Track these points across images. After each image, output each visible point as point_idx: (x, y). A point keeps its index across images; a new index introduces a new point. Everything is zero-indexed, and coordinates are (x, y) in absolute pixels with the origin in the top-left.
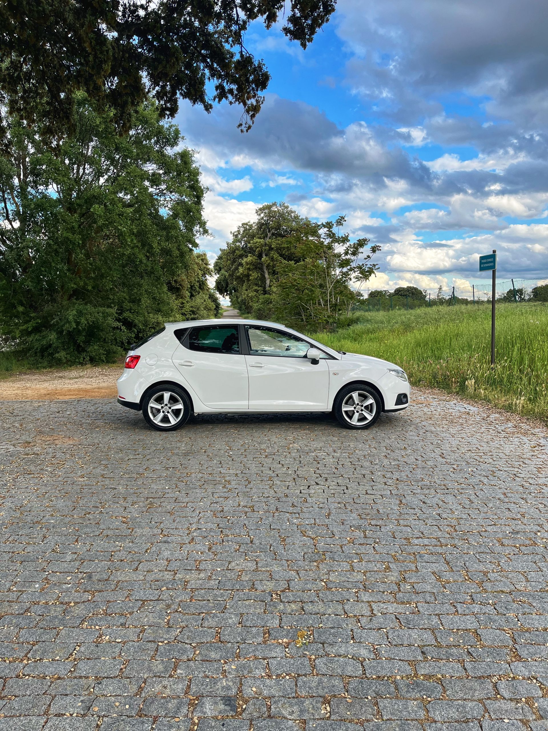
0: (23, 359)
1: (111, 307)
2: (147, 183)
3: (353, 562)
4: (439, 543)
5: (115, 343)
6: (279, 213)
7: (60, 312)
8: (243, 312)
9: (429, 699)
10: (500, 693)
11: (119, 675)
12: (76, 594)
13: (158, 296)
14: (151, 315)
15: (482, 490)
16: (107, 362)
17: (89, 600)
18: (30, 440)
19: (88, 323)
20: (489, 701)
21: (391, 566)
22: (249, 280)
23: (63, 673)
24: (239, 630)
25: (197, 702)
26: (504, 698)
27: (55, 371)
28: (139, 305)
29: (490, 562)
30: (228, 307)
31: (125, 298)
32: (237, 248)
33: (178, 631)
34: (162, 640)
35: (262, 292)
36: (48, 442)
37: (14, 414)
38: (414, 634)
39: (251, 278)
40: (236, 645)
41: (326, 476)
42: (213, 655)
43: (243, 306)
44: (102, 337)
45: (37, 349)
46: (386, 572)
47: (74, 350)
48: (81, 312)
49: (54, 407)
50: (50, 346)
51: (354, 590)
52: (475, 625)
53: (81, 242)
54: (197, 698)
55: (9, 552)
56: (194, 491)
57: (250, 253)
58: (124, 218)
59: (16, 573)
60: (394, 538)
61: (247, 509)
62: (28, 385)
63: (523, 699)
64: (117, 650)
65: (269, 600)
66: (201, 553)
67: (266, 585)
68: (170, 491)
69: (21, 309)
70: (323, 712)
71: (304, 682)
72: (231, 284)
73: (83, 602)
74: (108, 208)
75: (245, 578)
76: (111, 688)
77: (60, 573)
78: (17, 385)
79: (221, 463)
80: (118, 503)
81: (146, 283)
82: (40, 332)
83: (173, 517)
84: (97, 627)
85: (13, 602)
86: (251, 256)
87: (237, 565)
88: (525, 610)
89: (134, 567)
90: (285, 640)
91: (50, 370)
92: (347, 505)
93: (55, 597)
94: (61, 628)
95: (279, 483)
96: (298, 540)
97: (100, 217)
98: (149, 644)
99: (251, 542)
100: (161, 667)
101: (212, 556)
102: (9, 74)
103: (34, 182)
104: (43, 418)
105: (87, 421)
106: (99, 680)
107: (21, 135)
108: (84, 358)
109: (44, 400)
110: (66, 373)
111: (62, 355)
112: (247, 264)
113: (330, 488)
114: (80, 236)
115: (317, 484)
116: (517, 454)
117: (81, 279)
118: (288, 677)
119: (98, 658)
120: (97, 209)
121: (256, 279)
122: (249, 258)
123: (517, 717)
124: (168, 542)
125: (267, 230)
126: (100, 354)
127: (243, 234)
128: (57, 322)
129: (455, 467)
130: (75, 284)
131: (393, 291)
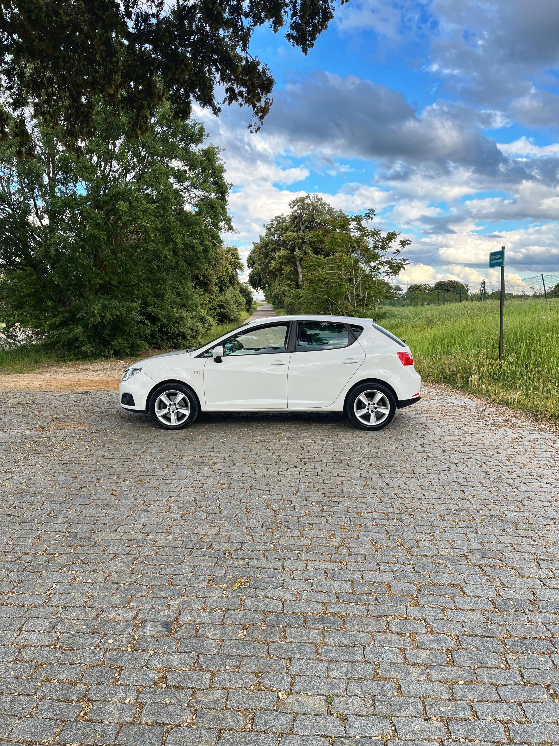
0: (51, 352)
1: (135, 302)
2: (172, 180)
3: (304, 530)
4: (386, 517)
5: (139, 337)
6: (313, 206)
7: (86, 306)
8: (276, 306)
9: (329, 629)
10: (390, 628)
11: (83, 606)
12: (61, 548)
13: (182, 291)
14: (175, 310)
15: (446, 475)
16: (131, 355)
17: (71, 553)
18: (46, 425)
19: (113, 317)
20: (378, 634)
21: (336, 533)
22: (281, 274)
23: (38, 602)
24: (190, 577)
25: (140, 625)
26: (392, 632)
27: (81, 363)
28: (163, 300)
29: (426, 533)
30: (262, 301)
31: (149, 294)
32: (270, 242)
33: (139, 576)
34: (124, 582)
35: (294, 286)
36: (61, 428)
37: (36, 402)
38: (335, 584)
39: (283, 272)
40: (183, 588)
41: (306, 460)
42: (163, 594)
43: (276, 300)
44: (126, 331)
45: (64, 342)
46: (330, 538)
47: (99, 343)
48: (106, 306)
49: (73, 397)
50: (76, 339)
51: (297, 552)
52: (391, 579)
53: (106, 239)
54: (141, 623)
55: (11, 515)
56: (182, 470)
57: (283, 246)
58: (148, 214)
59: (15, 531)
60: (348, 512)
61: (224, 486)
62: (53, 376)
63: (408, 634)
64: (86, 588)
65: (221, 556)
66: (174, 520)
67: (223, 546)
68: (160, 470)
69: (49, 303)
70: (240, 635)
71: (231, 615)
72: (264, 278)
73: (66, 554)
74: (133, 204)
75: (206, 540)
76: (75, 614)
77: (51, 532)
78: (44, 376)
79: (213, 448)
80: (112, 479)
81: (169, 278)
82: (68, 325)
83: (157, 491)
84: (73, 572)
85: (8, 552)
86: (283, 250)
87: (203, 530)
88: (439, 569)
89: (114, 529)
90: (224, 586)
91: (76, 362)
92: (316, 485)
93: (43, 549)
94: (44, 572)
95: (260, 465)
96: (262, 511)
97: (125, 213)
98: (113, 585)
99: (220, 512)
100: (118, 601)
101: (183, 522)
102: (32, 80)
103: (65, 179)
104: (60, 407)
105: (100, 410)
106: (66, 609)
107: (49, 134)
108: (109, 352)
109: (65, 391)
110: (91, 366)
111: (87, 348)
112: (280, 257)
113: (307, 470)
114: (106, 233)
115: (296, 467)
116: (496, 444)
117: (106, 274)
118: (219, 611)
119: (70, 593)
120: (122, 205)
121: (289, 273)
122: (282, 252)
123: (397, 646)
124: (148, 511)
125: (301, 223)
126: (124, 348)
127: (276, 227)
128: (82, 315)
129: (430, 455)
130: (101, 279)
131: (433, 286)
